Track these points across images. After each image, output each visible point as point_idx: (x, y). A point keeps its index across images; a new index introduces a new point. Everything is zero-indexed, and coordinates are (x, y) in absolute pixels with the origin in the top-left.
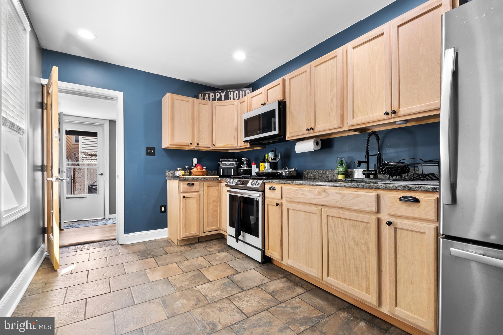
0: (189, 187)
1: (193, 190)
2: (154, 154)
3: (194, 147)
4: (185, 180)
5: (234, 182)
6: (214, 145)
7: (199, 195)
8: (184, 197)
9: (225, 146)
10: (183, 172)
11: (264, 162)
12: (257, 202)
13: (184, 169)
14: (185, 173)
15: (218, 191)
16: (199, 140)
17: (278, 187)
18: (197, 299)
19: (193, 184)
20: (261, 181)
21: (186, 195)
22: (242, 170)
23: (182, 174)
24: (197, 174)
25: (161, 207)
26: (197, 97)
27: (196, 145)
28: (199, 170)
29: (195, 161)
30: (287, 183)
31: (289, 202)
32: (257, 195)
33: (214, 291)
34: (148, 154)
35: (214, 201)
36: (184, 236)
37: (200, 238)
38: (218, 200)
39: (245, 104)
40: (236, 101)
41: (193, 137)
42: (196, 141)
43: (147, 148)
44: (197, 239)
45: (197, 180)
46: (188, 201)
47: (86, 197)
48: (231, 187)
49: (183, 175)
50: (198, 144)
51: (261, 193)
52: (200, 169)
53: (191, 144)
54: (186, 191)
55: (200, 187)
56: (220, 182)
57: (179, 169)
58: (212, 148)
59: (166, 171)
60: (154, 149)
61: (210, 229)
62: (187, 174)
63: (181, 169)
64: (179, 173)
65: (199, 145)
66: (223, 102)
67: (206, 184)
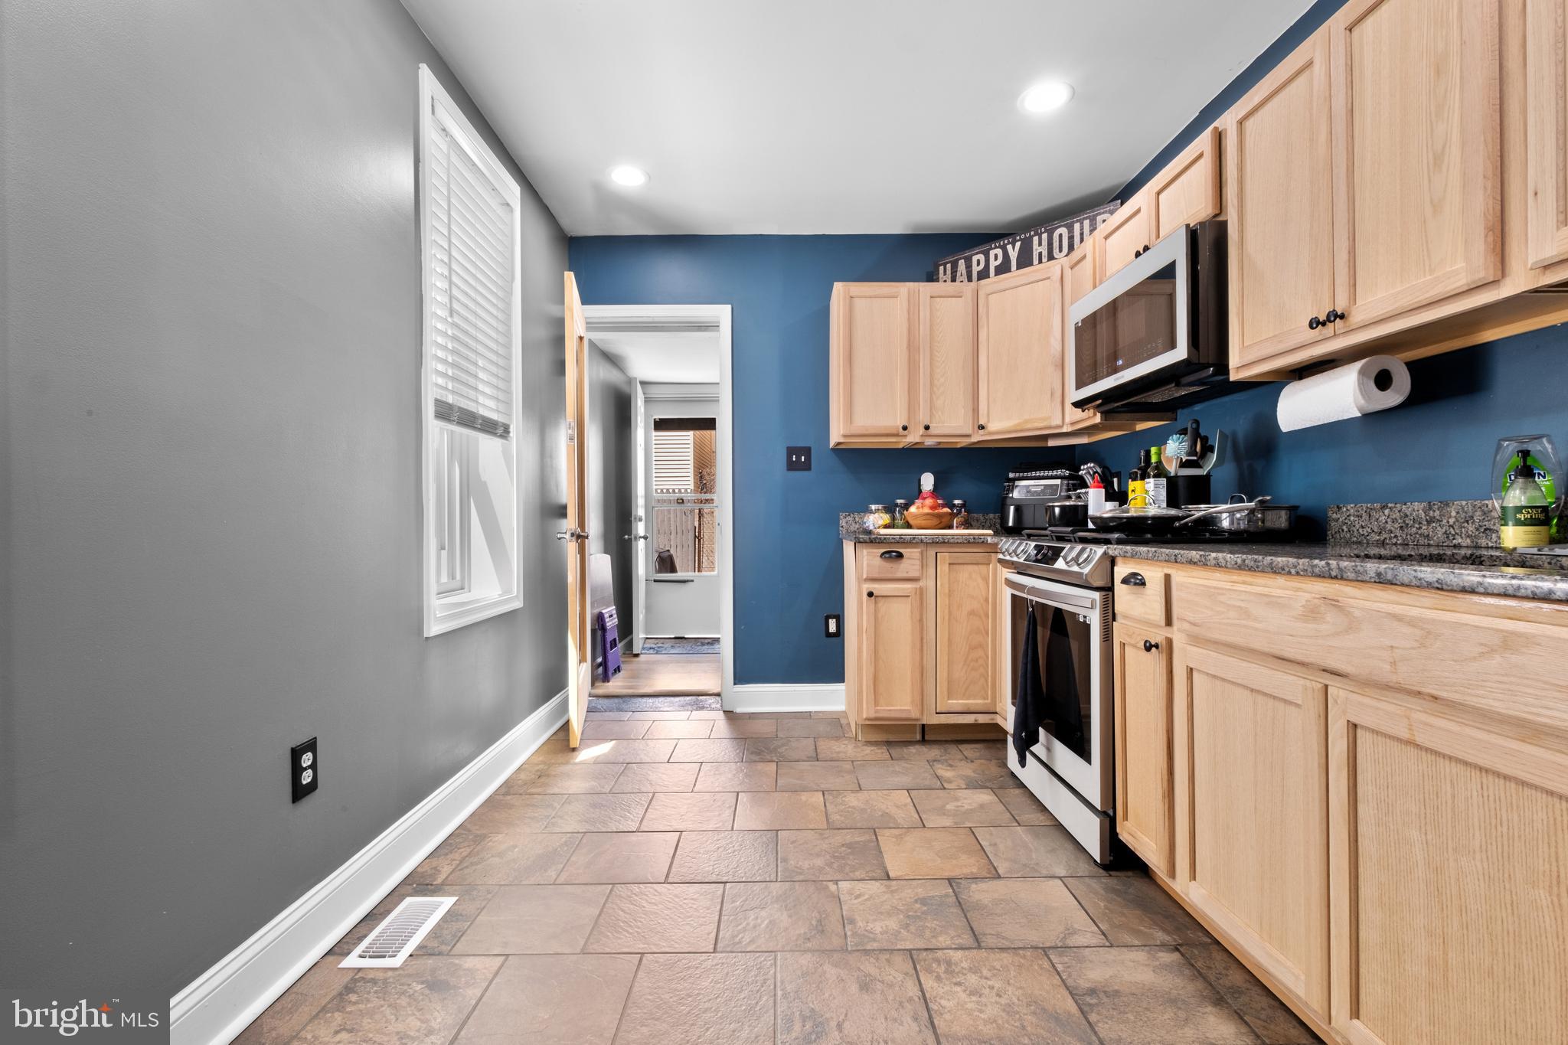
0: (887, 565)
1: (899, 575)
2: (807, 467)
3: (913, 438)
4: (881, 543)
5: (1024, 549)
6: (982, 427)
7: (921, 592)
8: (870, 594)
9: (1019, 428)
10: (886, 518)
11: (1144, 476)
12: (1086, 628)
13: (890, 509)
14: (894, 518)
15: (986, 579)
16: (932, 416)
17: (1154, 574)
18: (819, 921)
19: (900, 556)
20: (1099, 550)
21: (877, 588)
22: (1057, 510)
23: (881, 522)
24: (923, 523)
25: (827, 618)
26: (932, 277)
27: (922, 431)
28: (927, 510)
29: (928, 481)
30: (1184, 560)
31: (1196, 640)
32: (1084, 605)
33: (881, 913)
34: (792, 466)
35: (972, 613)
36: (872, 715)
37: (926, 729)
38: (986, 612)
39: (1087, 264)
40: (1059, 264)
41: (912, 407)
42: (923, 418)
43: (791, 451)
44: (918, 730)
45: (912, 542)
46: (883, 605)
47: (692, 581)
48: (1021, 570)
49: (886, 527)
50: (927, 428)
51: (1096, 596)
52: (932, 508)
53: (905, 428)
54: (876, 576)
55: (923, 565)
56: (994, 549)
57: (873, 507)
58: (978, 437)
59: (842, 515)
60: (807, 451)
61: (957, 703)
62: (894, 521)
63: (880, 507)
64: (876, 520)
65: (932, 431)
66: (1015, 275)
67: (944, 557)
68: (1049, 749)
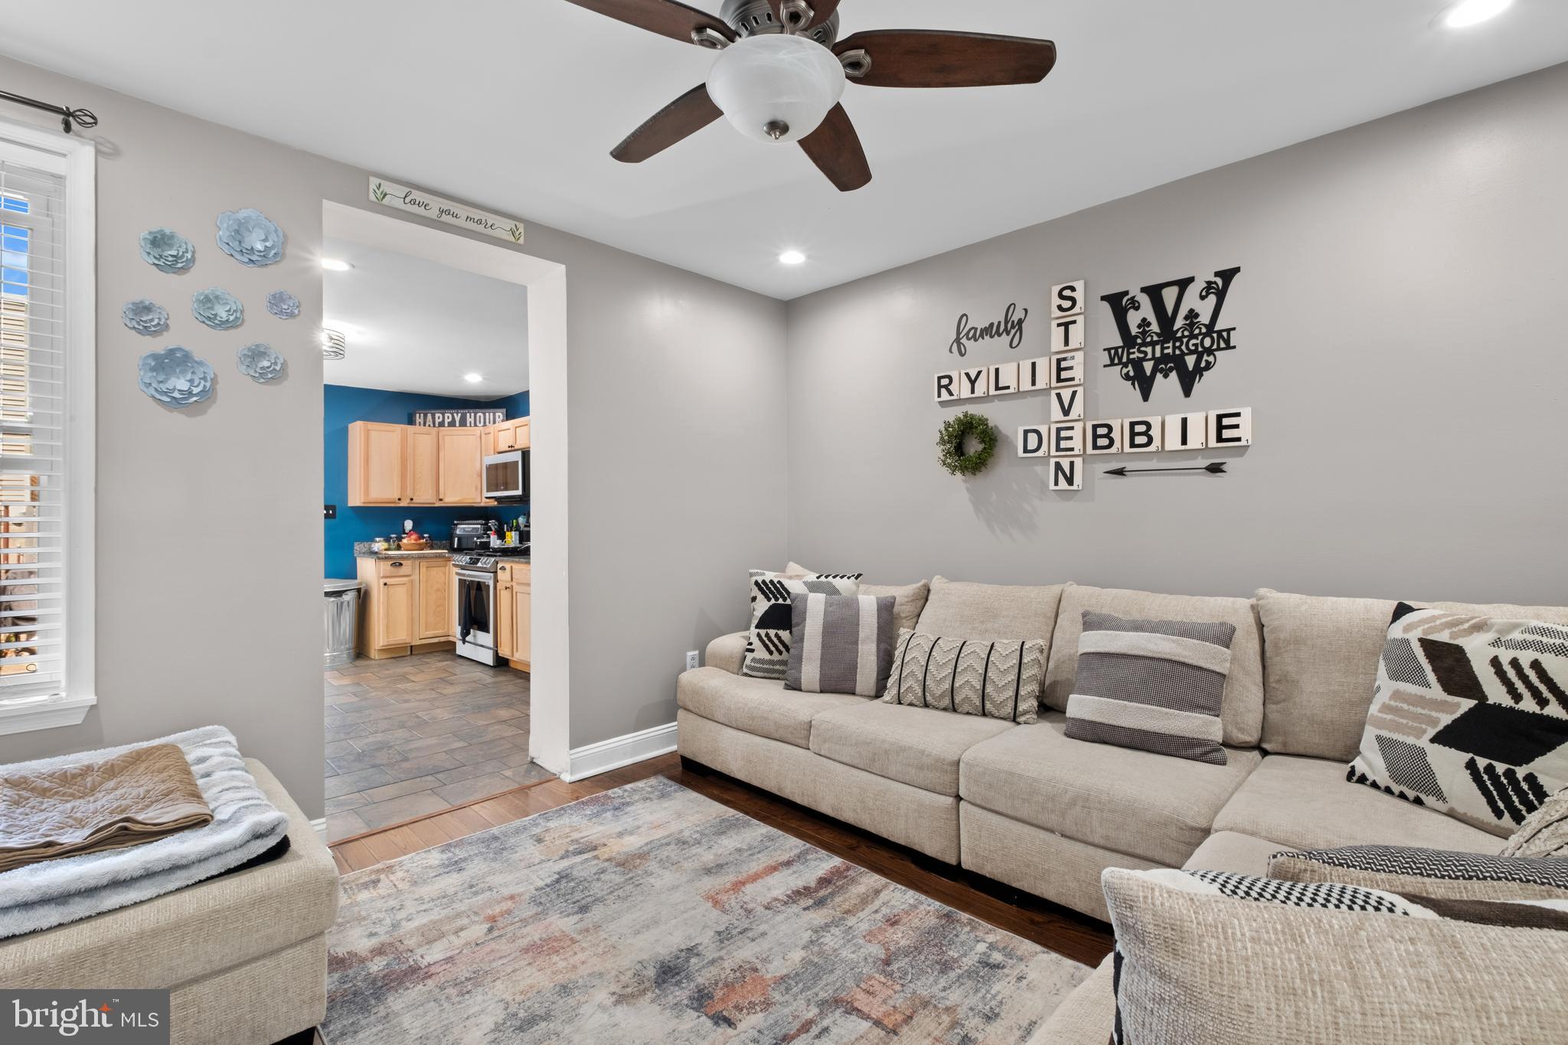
0: (393, 569)
1: (401, 574)
2: (333, 516)
3: (404, 504)
4: (387, 558)
5: (464, 559)
6: (441, 500)
7: (412, 582)
8: (385, 584)
9: (459, 500)
10: (385, 545)
11: (511, 530)
12: (488, 586)
13: (387, 540)
14: (389, 545)
15: (445, 574)
16: (414, 493)
17: (508, 566)
19: (401, 564)
20: (493, 559)
21: (387, 580)
22: (478, 543)
23: (383, 547)
24: (408, 547)
27: (408, 501)
28: (413, 542)
29: (409, 525)
30: (519, 562)
31: (518, 584)
32: (487, 578)
35: (438, 590)
36: (386, 643)
37: (412, 648)
38: (446, 587)
39: (491, 436)
40: (478, 431)
41: (403, 487)
42: (409, 494)
44: (409, 649)
45: (408, 557)
46: (392, 590)
48: (463, 568)
49: (386, 550)
50: (412, 499)
51: (492, 575)
52: (416, 540)
53: (399, 499)
54: (388, 575)
55: (413, 569)
56: (449, 559)
57: (378, 539)
58: (438, 504)
59: (356, 544)
60: (333, 508)
61: (430, 633)
62: (393, 547)
63: (382, 539)
64: (379, 545)
65: (414, 501)
66: (458, 430)
67: (424, 564)
68: (475, 636)
